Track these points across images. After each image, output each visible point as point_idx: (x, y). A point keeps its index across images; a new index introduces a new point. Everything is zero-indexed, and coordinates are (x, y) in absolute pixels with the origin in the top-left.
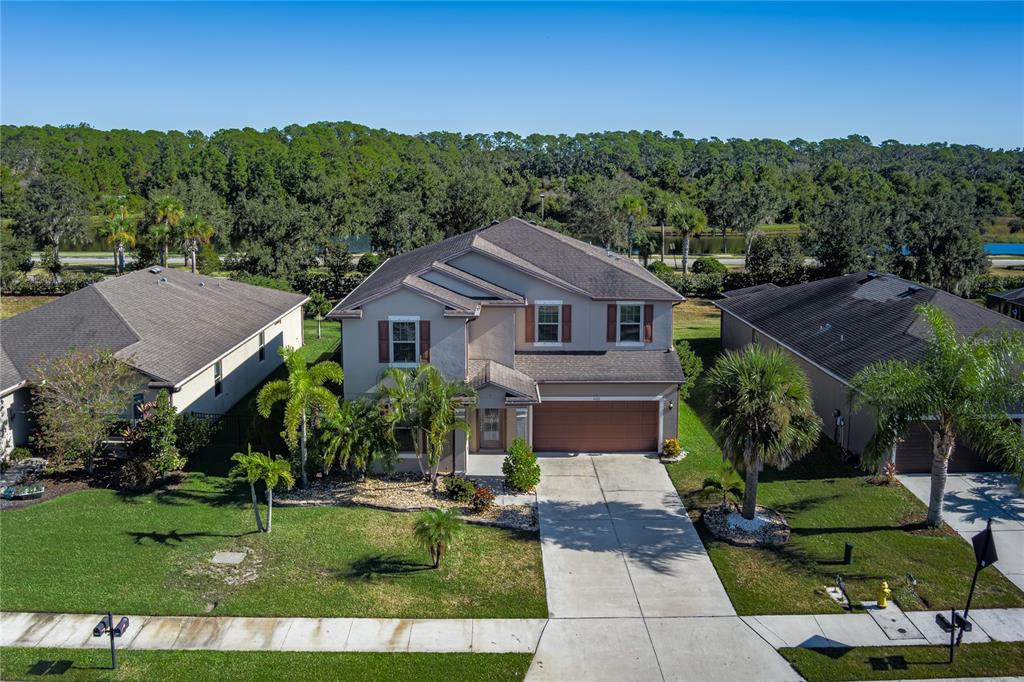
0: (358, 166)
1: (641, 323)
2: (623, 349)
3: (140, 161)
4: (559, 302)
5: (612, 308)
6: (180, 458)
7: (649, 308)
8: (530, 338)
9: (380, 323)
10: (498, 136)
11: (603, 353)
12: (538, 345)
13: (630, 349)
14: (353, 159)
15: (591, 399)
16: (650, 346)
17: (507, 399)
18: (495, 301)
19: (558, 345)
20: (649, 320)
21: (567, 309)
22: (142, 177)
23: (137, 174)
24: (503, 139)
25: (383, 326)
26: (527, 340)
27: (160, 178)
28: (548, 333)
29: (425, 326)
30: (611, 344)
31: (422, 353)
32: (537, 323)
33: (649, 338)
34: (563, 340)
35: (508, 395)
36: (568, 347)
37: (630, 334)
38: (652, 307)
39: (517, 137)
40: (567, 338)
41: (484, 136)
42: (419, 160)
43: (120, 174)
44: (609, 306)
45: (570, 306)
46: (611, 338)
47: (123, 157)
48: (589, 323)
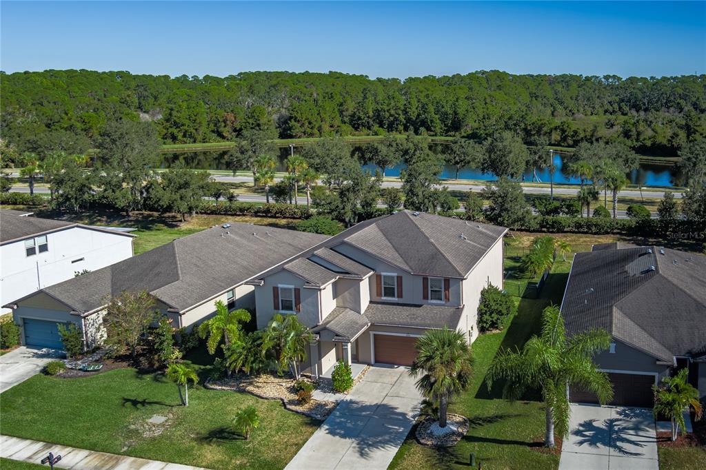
0: (489, 106)
1: (443, 290)
2: (432, 304)
3: (349, 102)
4: (395, 274)
5: (425, 279)
6: (179, 352)
7: (447, 281)
8: (379, 294)
9: (274, 288)
10: (607, 77)
11: (420, 306)
12: (384, 298)
13: (436, 305)
14: (488, 101)
15: (405, 335)
16: (448, 304)
17: (335, 337)
18: (347, 275)
19: (395, 299)
20: (447, 288)
21: (400, 279)
22: (350, 112)
23: (347, 110)
24: (610, 80)
25: (275, 289)
26: (377, 295)
27: (362, 113)
28: (389, 292)
29: (297, 291)
30: (425, 301)
31: (296, 306)
32: (383, 286)
33: (447, 299)
34: (398, 297)
35: (337, 335)
36: (400, 301)
37: (437, 295)
39: (619, 79)
40: (400, 296)
41: (597, 77)
42: (545, 97)
43: (336, 110)
45: (401, 277)
46: (425, 297)
47: (338, 99)
48: (412, 289)
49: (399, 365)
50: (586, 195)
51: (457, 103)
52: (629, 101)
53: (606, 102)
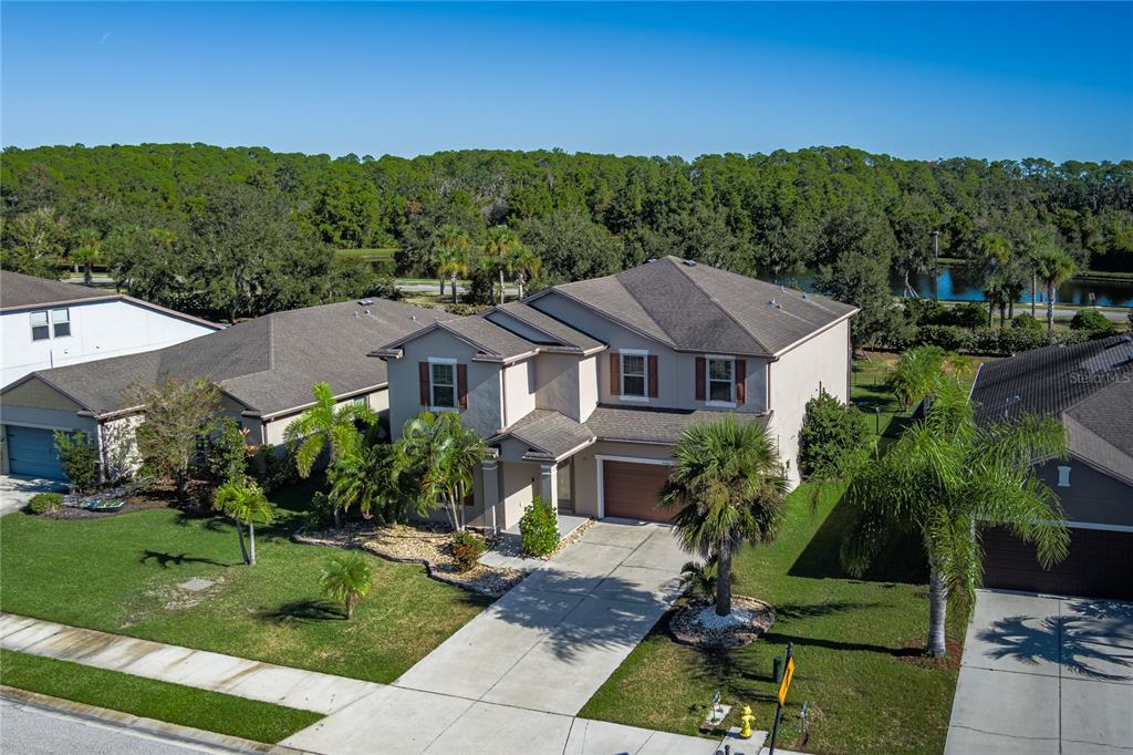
0: (832, 197)
1: (732, 380)
2: (712, 409)
3: (604, 188)
4: (644, 353)
5: (700, 362)
6: (257, 487)
7: (741, 365)
8: (615, 391)
9: (421, 364)
10: (1028, 162)
11: (689, 412)
12: (624, 398)
13: (721, 410)
14: (830, 187)
16: (742, 408)
17: (528, 453)
18: (555, 348)
19: (644, 400)
20: (741, 378)
21: (653, 360)
22: (605, 205)
23: (601, 201)
24: (1034, 167)
25: (424, 367)
26: (612, 393)
27: (624, 206)
28: (634, 386)
29: (462, 369)
30: (700, 402)
31: (459, 398)
32: (622, 375)
33: (741, 398)
34: (649, 395)
35: (531, 450)
36: (655, 403)
37: (720, 390)
38: (743, 363)
39: (1049, 164)
40: (654, 393)
41: (1012, 163)
42: (924, 190)
43: (583, 201)
44: (698, 360)
45: (656, 357)
46: (700, 396)
48: (677, 378)
49: (648, 520)
50: (999, 288)
51: (778, 191)
52: (1065, 200)
53: (1026, 201)
